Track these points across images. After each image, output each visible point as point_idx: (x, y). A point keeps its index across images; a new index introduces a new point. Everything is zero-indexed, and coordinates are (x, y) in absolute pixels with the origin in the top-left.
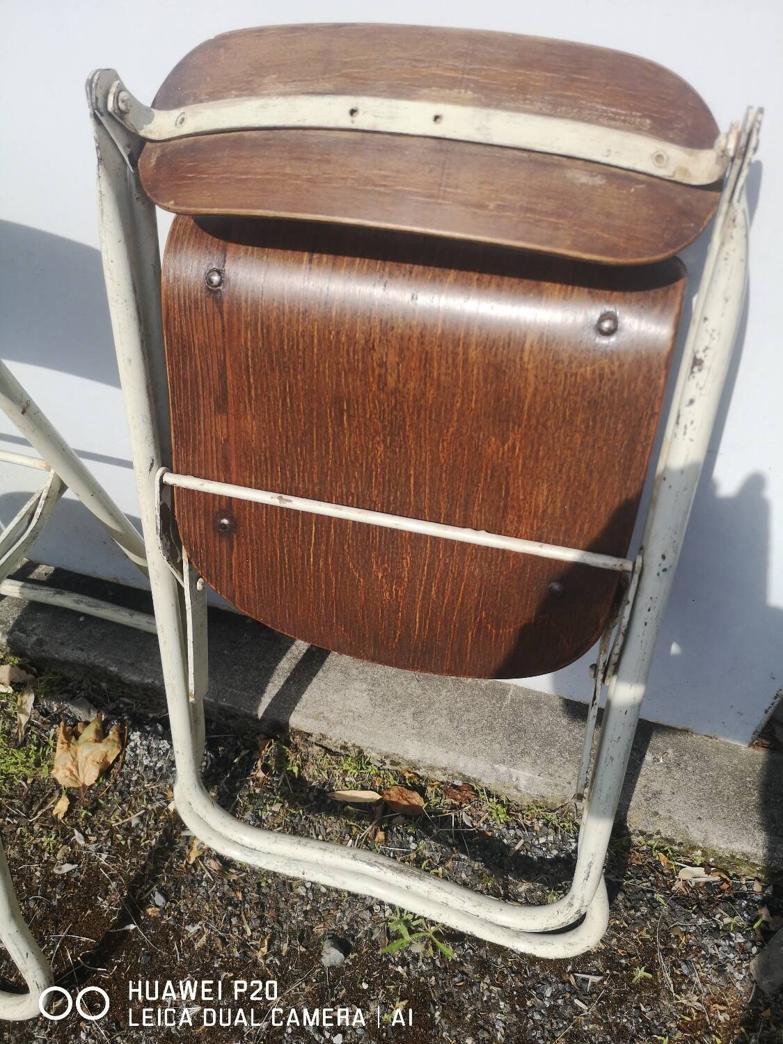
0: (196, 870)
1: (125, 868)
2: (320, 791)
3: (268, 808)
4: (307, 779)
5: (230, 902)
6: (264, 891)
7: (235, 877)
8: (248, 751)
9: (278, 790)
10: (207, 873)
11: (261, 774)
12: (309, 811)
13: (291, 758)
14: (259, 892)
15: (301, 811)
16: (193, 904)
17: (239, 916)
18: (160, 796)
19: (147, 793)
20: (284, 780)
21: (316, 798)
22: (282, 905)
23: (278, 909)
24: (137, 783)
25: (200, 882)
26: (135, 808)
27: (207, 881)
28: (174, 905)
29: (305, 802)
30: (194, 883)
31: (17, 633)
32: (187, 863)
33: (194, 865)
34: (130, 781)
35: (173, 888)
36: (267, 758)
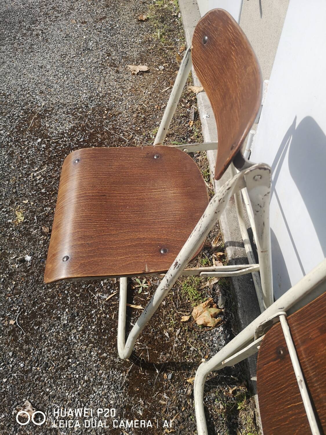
0: (186, 384)
1: (175, 356)
2: (237, 423)
3: (220, 402)
4: (239, 414)
5: (180, 406)
6: (189, 418)
7: (189, 403)
8: (238, 380)
9: (229, 403)
10: (186, 390)
11: (231, 392)
12: (227, 423)
13: (244, 402)
14: (188, 417)
15: (225, 419)
16: (174, 390)
17: (176, 413)
18: (204, 353)
19: (204, 347)
20: (234, 403)
21: (233, 423)
22: (187, 430)
23: (185, 429)
24: (205, 340)
25: (182, 389)
26: (196, 345)
27: (184, 391)
28: (170, 383)
29: (229, 419)
30: (181, 386)
31: (234, 261)
32: (186, 380)
33: (187, 382)
34: (205, 337)
35: (176, 379)
36: (239, 390)
